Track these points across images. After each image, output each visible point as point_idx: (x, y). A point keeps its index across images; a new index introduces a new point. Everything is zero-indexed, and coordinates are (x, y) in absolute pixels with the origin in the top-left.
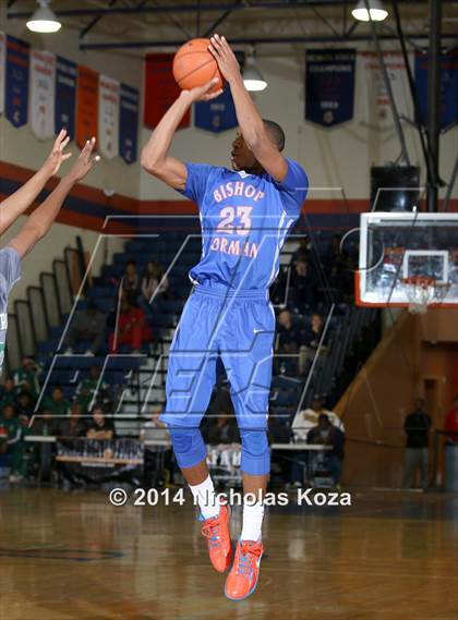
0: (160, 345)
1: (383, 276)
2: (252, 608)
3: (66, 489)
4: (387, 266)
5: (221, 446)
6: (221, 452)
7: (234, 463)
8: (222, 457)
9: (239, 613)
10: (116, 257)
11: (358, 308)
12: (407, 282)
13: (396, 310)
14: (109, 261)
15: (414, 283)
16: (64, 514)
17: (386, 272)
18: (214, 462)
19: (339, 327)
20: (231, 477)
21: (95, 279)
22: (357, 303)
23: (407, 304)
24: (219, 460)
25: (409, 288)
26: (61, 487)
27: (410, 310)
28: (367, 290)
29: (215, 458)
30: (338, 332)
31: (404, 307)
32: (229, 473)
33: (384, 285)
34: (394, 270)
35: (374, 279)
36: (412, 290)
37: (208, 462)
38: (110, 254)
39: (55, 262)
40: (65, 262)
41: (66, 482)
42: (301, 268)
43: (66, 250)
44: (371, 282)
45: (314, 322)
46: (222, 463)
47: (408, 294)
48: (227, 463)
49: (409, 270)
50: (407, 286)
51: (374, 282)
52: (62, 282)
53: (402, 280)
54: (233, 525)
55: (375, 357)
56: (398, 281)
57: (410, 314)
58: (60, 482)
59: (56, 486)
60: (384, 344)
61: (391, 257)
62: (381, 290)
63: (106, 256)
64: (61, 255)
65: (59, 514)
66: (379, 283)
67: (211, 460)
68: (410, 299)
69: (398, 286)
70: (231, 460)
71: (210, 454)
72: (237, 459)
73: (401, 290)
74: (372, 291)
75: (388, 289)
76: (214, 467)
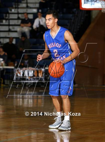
2: (37, 135)
5: (24, 68)
7: (30, 75)
8: (25, 73)
9: (32, 137)
11: (81, 10)
13: (97, 11)
18: (21, 75)
20: (29, 81)
22: (81, 8)
23: (101, 9)
24: (23, 74)
25: (102, 2)
28: (85, 3)
29: (22, 73)
30: (73, 21)
31: (100, 10)
32: (28, 80)
37: (19, 75)
46: (25, 76)
47: (102, 5)
48: (27, 75)
54: (30, 101)
55: (88, 31)
57: (103, 13)
60: (92, 25)
62: (90, 3)
68: (102, 7)
69: (98, 1)
70: (28, 74)
71: (19, 72)
72: (31, 74)
73: (99, 3)
74: (87, 4)
75: (93, 2)
76: (22, 77)
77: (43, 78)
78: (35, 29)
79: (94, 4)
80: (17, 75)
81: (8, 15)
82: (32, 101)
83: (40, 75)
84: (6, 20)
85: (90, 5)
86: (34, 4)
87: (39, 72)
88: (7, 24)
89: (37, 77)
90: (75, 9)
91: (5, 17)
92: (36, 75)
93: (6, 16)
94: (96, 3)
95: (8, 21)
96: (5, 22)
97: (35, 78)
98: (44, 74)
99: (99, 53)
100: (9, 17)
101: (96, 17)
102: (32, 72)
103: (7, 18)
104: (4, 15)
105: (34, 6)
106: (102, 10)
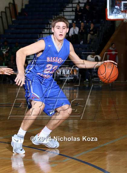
0: (41, 35)
1: (115, 10)
2: (73, 122)
3: (11, 84)
4: (116, 7)
5: (62, 68)
6: (62, 70)
7: (67, 74)
8: (63, 71)
9: (70, 124)
10: (26, 5)
11: (107, 21)
12: (123, 12)
13: (119, 21)
14: (24, 7)
15: (125, 12)
16: (11, 92)
17: (116, 9)
18: (60, 73)
19: (101, 27)
21: (19, 13)
22: (107, 19)
24: (62, 73)
25: (124, 14)
26: (10, 83)
27: (124, 21)
28: (110, 15)
29: (60, 72)
30: (100, 29)
31: (122, 20)
32: (65, 77)
33: (115, 13)
34: (119, 8)
35: (112, 11)
36: (125, 15)
37: (58, 73)
38: (24, 5)
39: (6, 8)
40: (9, 8)
41: (11, 81)
42: (87, 7)
43: (10, 3)
44: (111, 12)
45: (91, 26)
46: (63, 74)
47: (124, 16)
48: (65, 74)
49: (124, 8)
50: (123, 13)
51: (112, 12)
52: (8, 14)
53: (121, 11)
54: (67, 94)
55: (113, 37)
56: (120, 12)
57: (124, 22)
58: (9, 81)
59: (8, 83)
60: (116, 32)
61: (117, 4)
62: (114, 15)
63: (22, 5)
64: (8, 5)
65: (9, 92)
66: (114, 12)
67: (59, 73)
68: (124, 18)
69: (120, 13)
70: (66, 73)
71: (58, 71)
72: (68, 72)
73: (121, 15)
74: (111, 15)
75: (117, 14)
76: (60, 75)
77: (77, 75)
78: (71, 36)
79: (117, 16)
80: (57, 74)
81: (49, 25)
82: (69, 94)
83: (75, 73)
84: (47, 29)
85: (114, 16)
86: (70, 16)
87: (74, 71)
88: (48, 32)
89: (73, 75)
90: (102, 20)
91: (46, 28)
92: (72, 73)
93: (47, 26)
94: (119, 14)
95: (48, 30)
96: (47, 31)
97: (71, 75)
98: (78, 72)
99: (122, 55)
100: (49, 27)
101: (119, 26)
102: (69, 71)
103: (48, 27)
104: (46, 25)
105: (69, 18)
106: (124, 20)
